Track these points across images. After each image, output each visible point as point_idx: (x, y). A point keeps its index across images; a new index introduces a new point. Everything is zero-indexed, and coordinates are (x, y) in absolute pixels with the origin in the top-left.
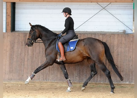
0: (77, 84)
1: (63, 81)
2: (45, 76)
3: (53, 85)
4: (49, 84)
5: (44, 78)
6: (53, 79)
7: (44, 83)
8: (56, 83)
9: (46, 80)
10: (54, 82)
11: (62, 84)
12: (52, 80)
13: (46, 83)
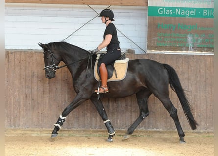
0: (65, 132)
1: (42, 128)
2: (12, 119)
3: (26, 133)
4: (19, 132)
5: (12, 123)
6: (26, 124)
7: (12, 132)
8: (30, 130)
9: (15, 127)
10: (27, 129)
11: (40, 132)
12: (24, 125)
13: (15, 130)
